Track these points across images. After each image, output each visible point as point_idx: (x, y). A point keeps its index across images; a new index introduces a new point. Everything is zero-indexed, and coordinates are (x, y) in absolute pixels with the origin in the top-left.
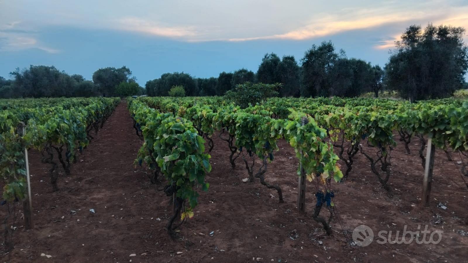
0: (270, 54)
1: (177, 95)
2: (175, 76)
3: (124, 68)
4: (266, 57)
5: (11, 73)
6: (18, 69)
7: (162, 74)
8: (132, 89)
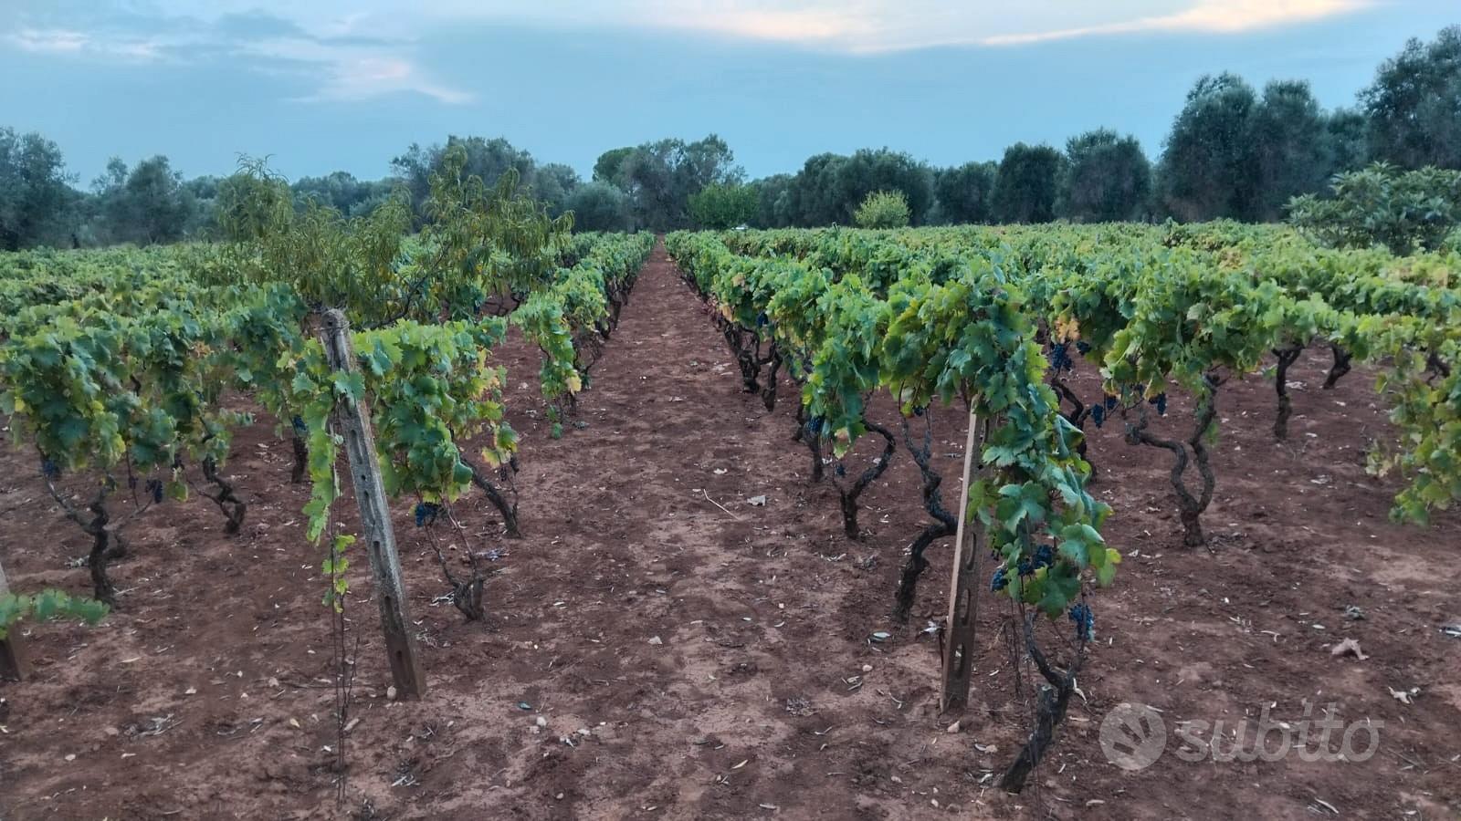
0: (1217, 77)
1: (883, 222)
2: (862, 162)
3: (712, 140)
4: (1200, 87)
5: (396, 161)
6: (415, 148)
7: (805, 159)
8: (737, 206)
